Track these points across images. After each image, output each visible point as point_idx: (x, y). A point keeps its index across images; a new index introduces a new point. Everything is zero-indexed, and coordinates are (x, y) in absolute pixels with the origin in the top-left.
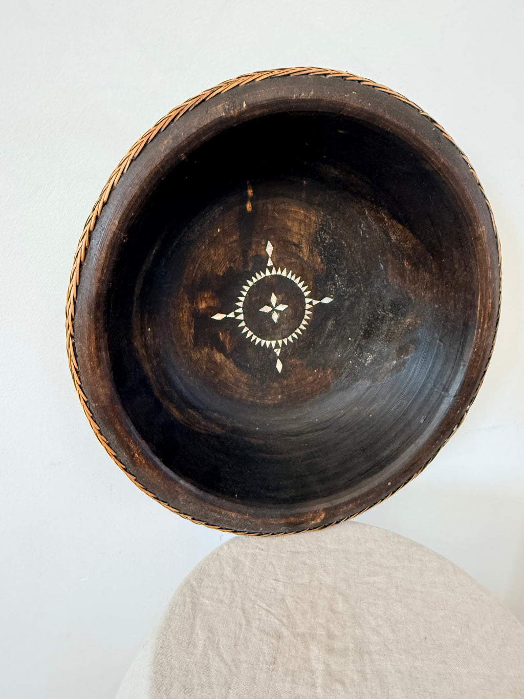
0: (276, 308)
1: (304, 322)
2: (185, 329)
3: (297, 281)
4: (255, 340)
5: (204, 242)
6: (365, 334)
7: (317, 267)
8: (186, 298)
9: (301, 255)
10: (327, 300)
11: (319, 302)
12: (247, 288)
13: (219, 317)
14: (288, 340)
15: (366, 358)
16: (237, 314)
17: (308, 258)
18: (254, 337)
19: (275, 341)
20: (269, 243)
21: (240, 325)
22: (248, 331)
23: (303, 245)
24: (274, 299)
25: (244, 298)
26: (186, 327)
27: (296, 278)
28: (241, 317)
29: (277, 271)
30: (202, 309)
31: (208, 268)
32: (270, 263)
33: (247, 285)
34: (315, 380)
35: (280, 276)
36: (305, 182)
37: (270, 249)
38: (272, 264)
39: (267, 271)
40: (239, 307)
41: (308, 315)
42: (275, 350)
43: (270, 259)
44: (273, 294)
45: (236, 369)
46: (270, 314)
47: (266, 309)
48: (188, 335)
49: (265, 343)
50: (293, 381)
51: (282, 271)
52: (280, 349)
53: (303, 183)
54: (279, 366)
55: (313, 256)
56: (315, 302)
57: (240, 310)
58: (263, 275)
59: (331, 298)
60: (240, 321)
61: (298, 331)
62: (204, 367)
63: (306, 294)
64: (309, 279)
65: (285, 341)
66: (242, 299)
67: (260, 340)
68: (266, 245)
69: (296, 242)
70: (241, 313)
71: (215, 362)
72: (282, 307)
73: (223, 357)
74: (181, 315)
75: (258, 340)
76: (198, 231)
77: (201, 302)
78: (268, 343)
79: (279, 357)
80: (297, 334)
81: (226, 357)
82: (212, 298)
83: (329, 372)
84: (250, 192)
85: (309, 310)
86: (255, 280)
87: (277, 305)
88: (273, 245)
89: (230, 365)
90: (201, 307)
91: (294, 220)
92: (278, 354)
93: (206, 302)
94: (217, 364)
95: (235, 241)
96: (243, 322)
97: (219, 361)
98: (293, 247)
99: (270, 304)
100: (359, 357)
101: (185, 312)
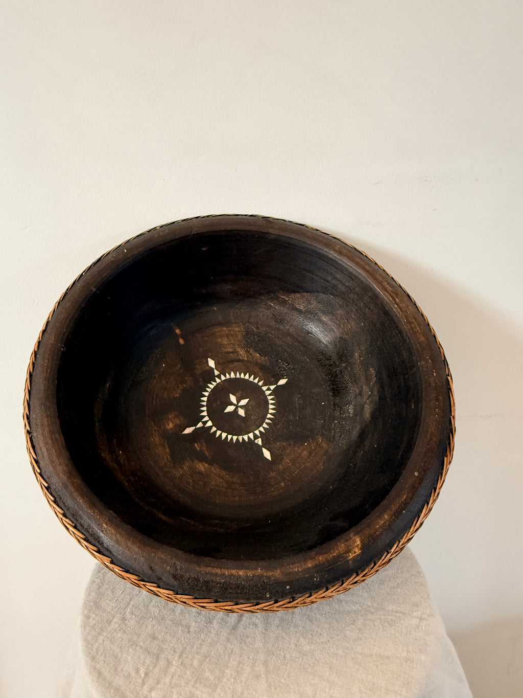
0: (239, 405)
1: (271, 407)
2: (160, 450)
3: (247, 377)
4: (232, 439)
5: (155, 378)
6: (334, 393)
7: (259, 361)
8: (152, 424)
9: (241, 358)
10: (282, 382)
11: (276, 386)
12: (205, 399)
13: (188, 431)
14: (264, 428)
15: (348, 411)
16: (205, 423)
17: (247, 357)
18: (230, 437)
19: (252, 433)
20: (209, 359)
21: (212, 431)
22: (221, 434)
23: (239, 350)
24: (233, 399)
25: (206, 407)
26: (160, 449)
27: (245, 376)
28: (210, 424)
29: (225, 376)
30: (170, 429)
31: (165, 395)
32: (216, 373)
33: (204, 396)
34: (310, 453)
35: (230, 379)
36: (215, 308)
37: (212, 363)
38: (219, 373)
39: (217, 379)
40: (204, 417)
41: (271, 399)
42: (256, 441)
43: (215, 370)
44: (231, 395)
45: (224, 472)
46: (236, 411)
47: (230, 409)
48: (165, 456)
49: (243, 439)
50: (289, 463)
51: (230, 375)
52: (260, 439)
53: (214, 310)
54: (267, 454)
55: (251, 354)
56: (272, 387)
57: (206, 418)
58: (215, 384)
59: (285, 378)
60: (211, 427)
61: (269, 416)
62: (191, 481)
63: (261, 384)
64: (256, 372)
65: (261, 429)
66: (204, 409)
67: (236, 437)
68: (208, 361)
69: (231, 350)
70: (208, 421)
71: (200, 473)
72: (244, 402)
73: (206, 465)
74: (152, 440)
75: (235, 438)
76: (146, 371)
77: (168, 424)
78: (246, 437)
79: (263, 446)
80: (269, 419)
81: (209, 464)
82: (176, 417)
83: (320, 440)
84: (178, 331)
85: (270, 395)
86: (209, 390)
87: (238, 402)
88: (213, 360)
89: (215, 470)
90: (168, 428)
91: (221, 337)
92: (260, 443)
93: (172, 422)
94: (203, 474)
95: (180, 369)
96: (214, 427)
97: (203, 470)
98: (231, 355)
99: (232, 404)
100: (341, 414)
101: (155, 436)
